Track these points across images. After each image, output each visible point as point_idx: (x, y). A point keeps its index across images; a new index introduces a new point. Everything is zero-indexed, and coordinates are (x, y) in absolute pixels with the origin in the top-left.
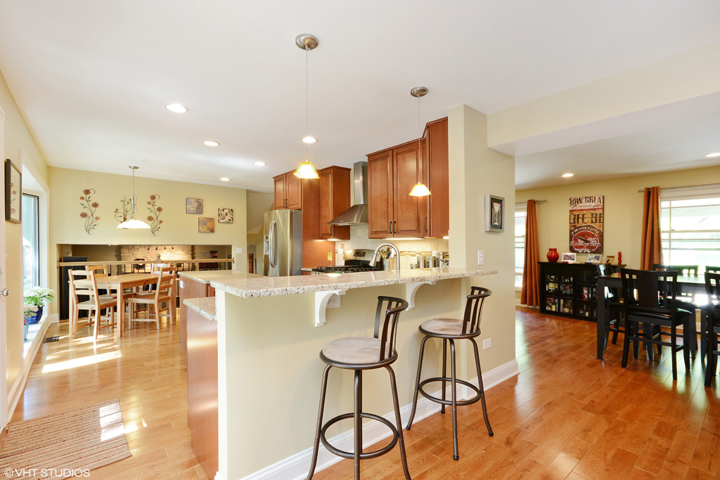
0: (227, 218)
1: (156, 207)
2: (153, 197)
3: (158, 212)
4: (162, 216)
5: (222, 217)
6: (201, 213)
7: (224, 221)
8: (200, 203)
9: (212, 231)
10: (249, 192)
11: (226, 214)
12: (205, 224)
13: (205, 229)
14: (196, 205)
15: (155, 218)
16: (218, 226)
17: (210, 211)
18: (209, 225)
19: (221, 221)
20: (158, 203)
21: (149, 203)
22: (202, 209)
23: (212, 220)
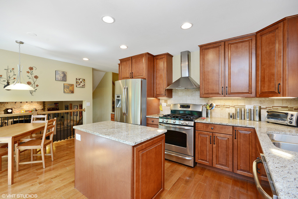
0: (82, 84)
1: (33, 76)
2: (31, 69)
3: (35, 79)
4: (38, 82)
5: (78, 84)
6: (66, 81)
7: (80, 86)
8: (65, 74)
9: (72, 92)
10: (93, 70)
11: (81, 82)
12: (68, 88)
13: (68, 91)
14: (62, 75)
15: (33, 83)
16: (76, 89)
17: (71, 80)
18: (71, 88)
19: (78, 86)
20: (35, 72)
21: (28, 72)
22: (66, 78)
23: (72, 85)
